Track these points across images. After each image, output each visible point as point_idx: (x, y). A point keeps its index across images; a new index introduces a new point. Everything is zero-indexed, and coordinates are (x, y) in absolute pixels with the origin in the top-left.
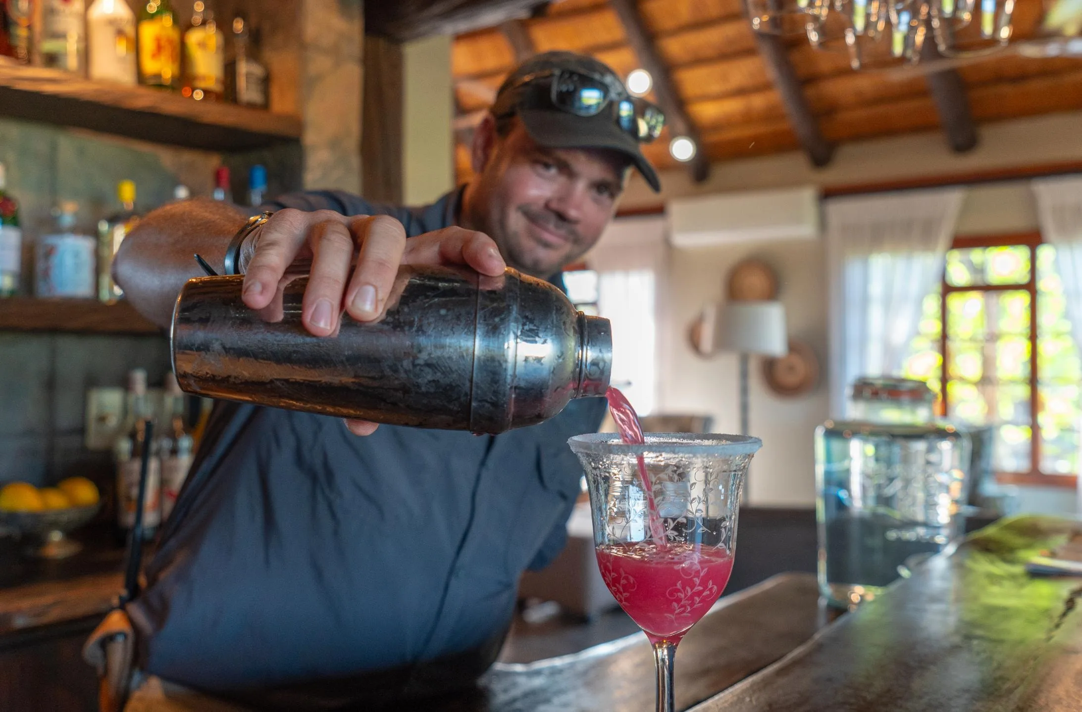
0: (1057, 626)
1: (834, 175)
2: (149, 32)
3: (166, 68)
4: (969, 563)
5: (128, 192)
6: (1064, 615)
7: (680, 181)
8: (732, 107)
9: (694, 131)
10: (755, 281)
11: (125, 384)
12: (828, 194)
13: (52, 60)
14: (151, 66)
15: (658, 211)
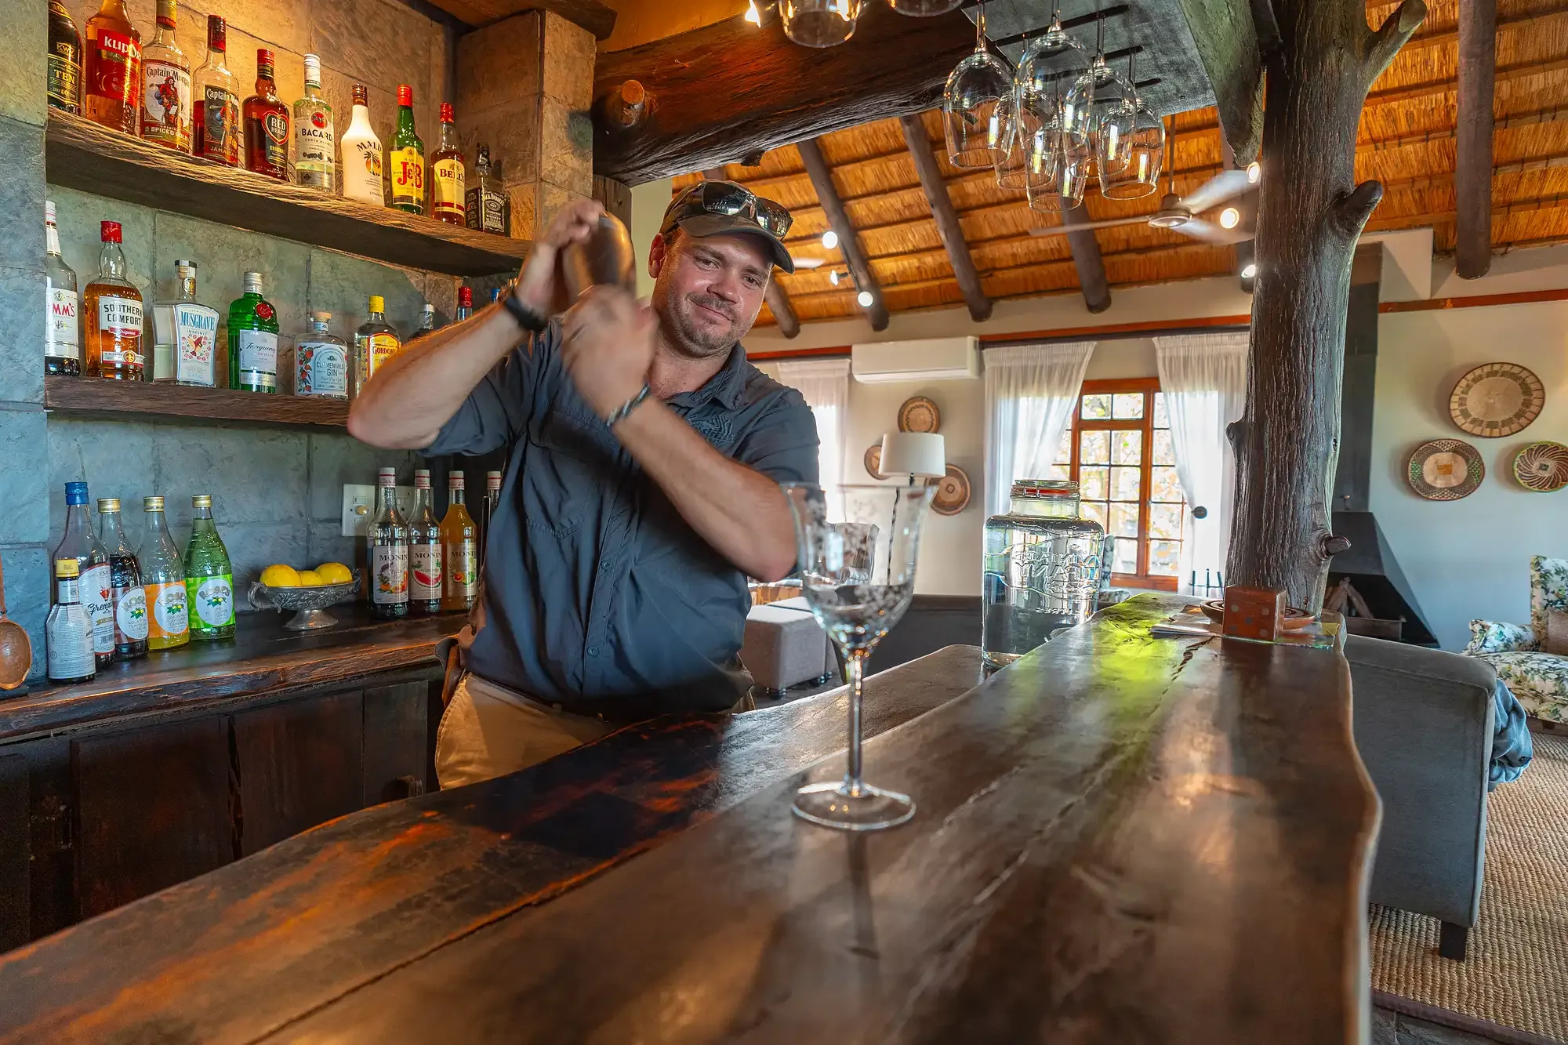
0: (1180, 670)
1: (991, 327)
2: (397, 158)
3: (413, 191)
4: (1103, 627)
5: (379, 304)
6: (1184, 662)
7: (863, 326)
8: (909, 263)
9: (875, 284)
10: (924, 415)
11: (376, 480)
12: (984, 343)
13: (306, 178)
14: (399, 190)
15: (844, 352)
